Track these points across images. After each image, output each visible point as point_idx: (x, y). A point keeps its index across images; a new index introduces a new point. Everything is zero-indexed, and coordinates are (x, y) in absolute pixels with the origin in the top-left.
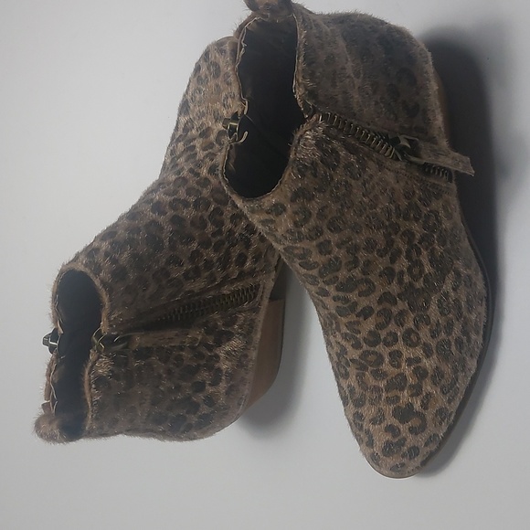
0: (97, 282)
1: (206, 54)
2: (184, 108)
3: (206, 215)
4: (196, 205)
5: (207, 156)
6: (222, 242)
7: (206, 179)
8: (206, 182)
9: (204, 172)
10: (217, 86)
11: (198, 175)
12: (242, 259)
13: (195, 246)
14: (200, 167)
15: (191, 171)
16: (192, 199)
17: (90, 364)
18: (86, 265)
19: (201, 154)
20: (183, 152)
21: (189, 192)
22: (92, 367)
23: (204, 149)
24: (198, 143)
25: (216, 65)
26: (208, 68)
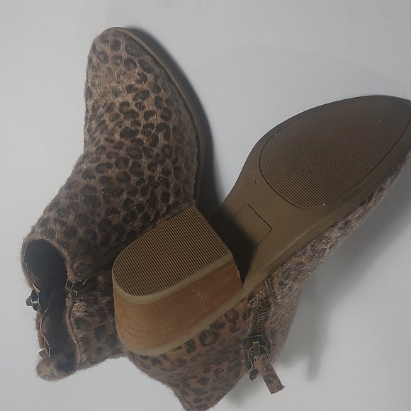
1: (94, 48)
2: (89, 94)
3: (127, 170)
4: (117, 163)
5: (116, 125)
6: (147, 188)
7: (120, 143)
8: (121, 145)
9: (117, 137)
10: (108, 68)
11: (112, 141)
12: (166, 197)
13: (125, 196)
14: (112, 134)
15: (106, 140)
16: (113, 161)
17: (68, 310)
18: (42, 234)
19: (111, 125)
20: (96, 128)
21: (109, 156)
22: (70, 312)
23: (112, 121)
24: (106, 118)
25: (104, 53)
26: (98, 58)
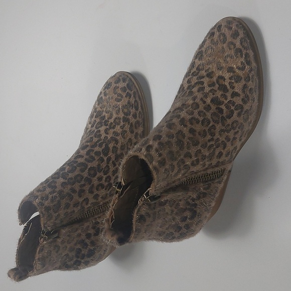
0: (151, 167)
1: (218, 27)
2: (199, 55)
3: (207, 129)
4: (203, 122)
5: (211, 91)
6: (212, 145)
7: (209, 105)
8: (208, 108)
9: (208, 101)
10: (223, 48)
11: (204, 102)
13: (199, 147)
14: (206, 96)
15: (202, 99)
16: (201, 119)
17: (138, 207)
19: (207, 89)
21: (199, 113)
22: (139, 209)
23: (209, 86)
24: (206, 80)
25: (224, 35)
26: (219, 36)
